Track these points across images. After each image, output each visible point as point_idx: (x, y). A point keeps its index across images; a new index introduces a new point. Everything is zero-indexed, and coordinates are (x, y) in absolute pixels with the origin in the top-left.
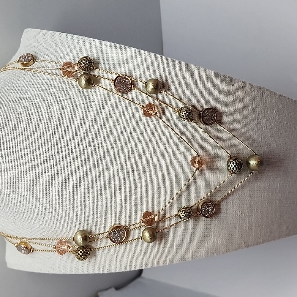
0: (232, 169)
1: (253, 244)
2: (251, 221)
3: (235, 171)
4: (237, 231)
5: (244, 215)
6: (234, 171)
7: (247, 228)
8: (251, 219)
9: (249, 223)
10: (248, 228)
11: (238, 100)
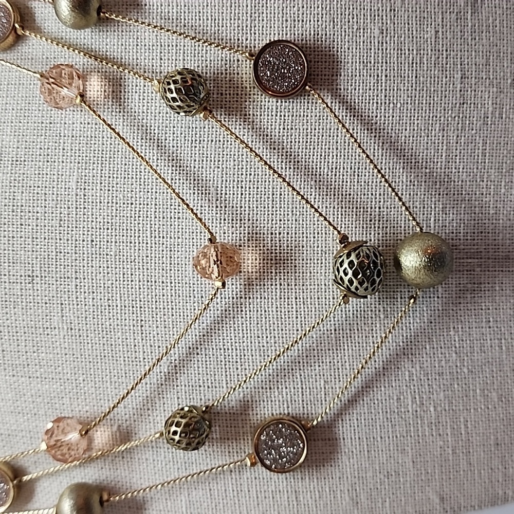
0: (346, 282)
1: (475, 502)
2: (463, 426)
3: (357, 289)
4: (408, 460)
5: (432, 409)
6: (353, 289)
7: (451, 452)
8: (462, 420)
9: (453, 434)
10: (454, 452)
11: (377, 32)
